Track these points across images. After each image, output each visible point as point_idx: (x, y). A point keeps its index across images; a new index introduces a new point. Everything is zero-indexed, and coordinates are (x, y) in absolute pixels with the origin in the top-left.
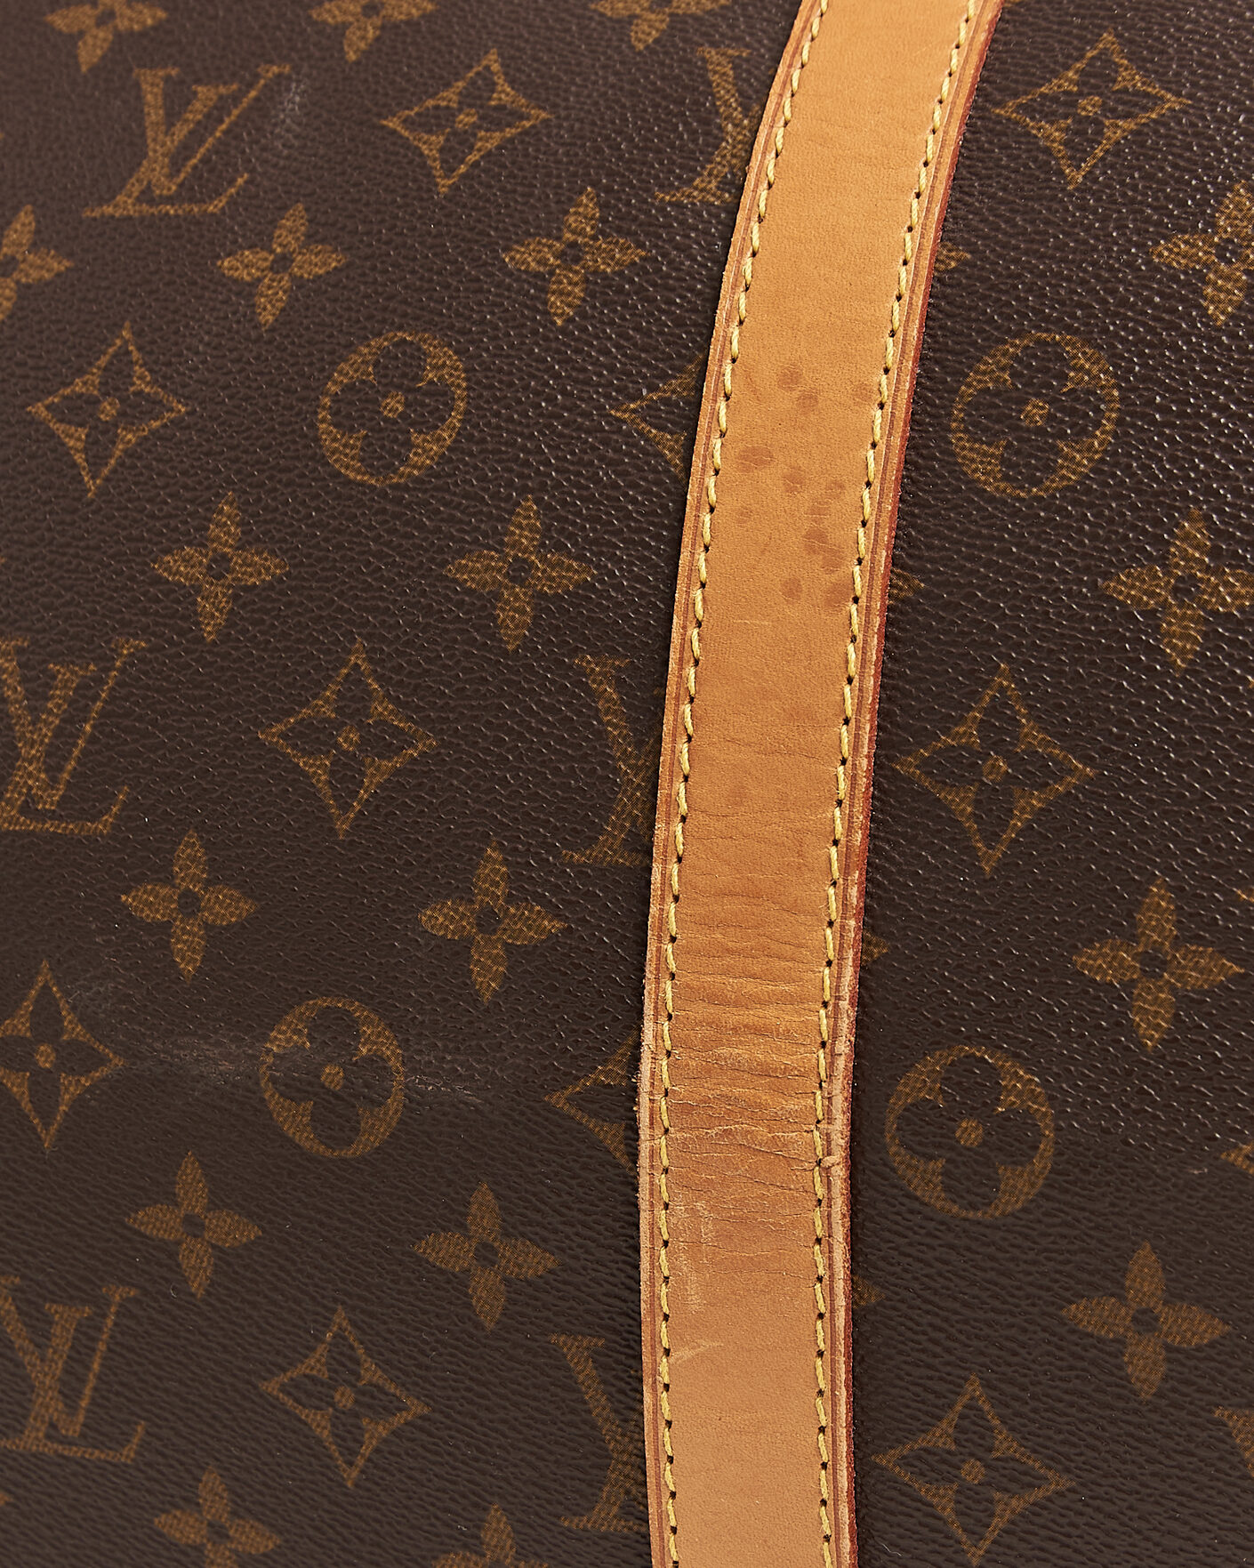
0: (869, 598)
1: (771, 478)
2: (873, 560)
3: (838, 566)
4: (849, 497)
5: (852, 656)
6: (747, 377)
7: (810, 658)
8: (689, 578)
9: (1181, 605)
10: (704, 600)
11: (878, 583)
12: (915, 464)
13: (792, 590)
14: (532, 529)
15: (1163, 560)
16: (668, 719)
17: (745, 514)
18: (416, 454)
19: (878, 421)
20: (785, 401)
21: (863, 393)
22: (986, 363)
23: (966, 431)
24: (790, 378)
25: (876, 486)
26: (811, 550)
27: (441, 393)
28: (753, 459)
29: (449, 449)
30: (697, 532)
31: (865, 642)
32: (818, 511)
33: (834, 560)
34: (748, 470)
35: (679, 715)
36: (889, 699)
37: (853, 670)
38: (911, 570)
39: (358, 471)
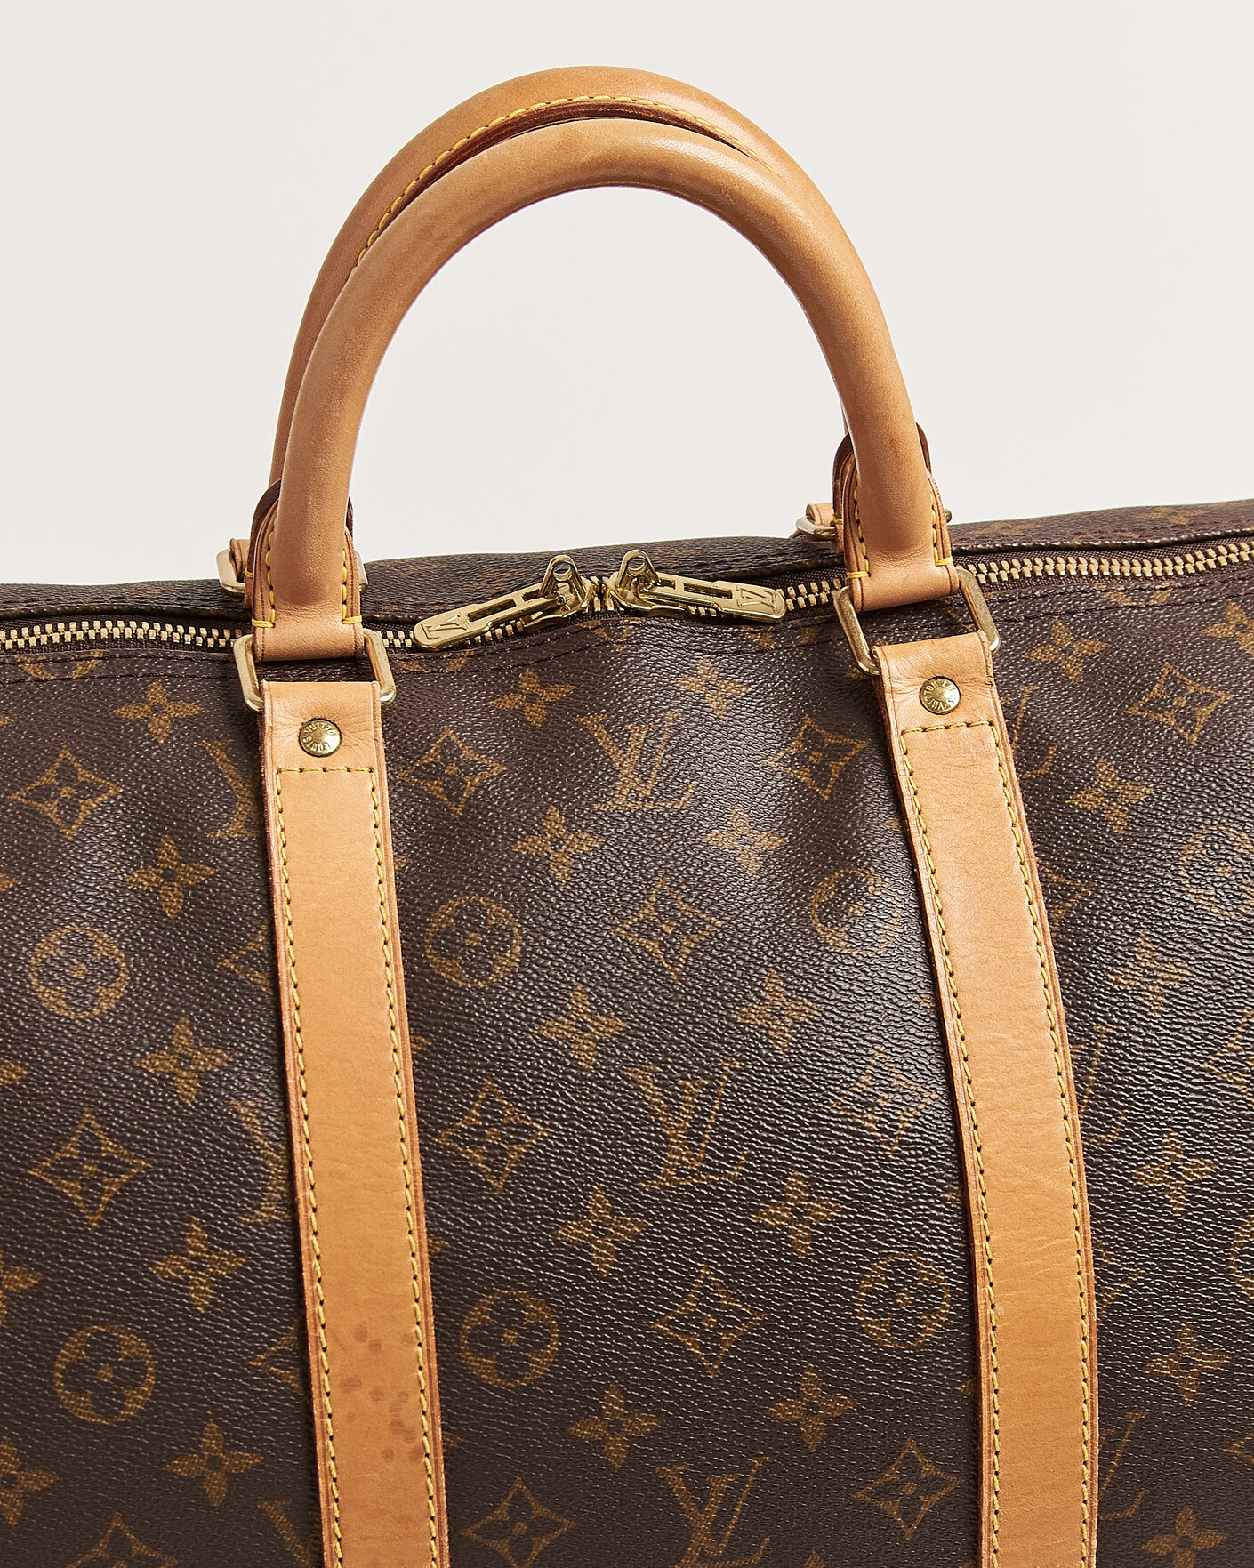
0: (436, 1455)
1: (362, 1395)
2: (434, 1434)
3: (413, 1439)
4: (413, 1400)
5: (431, 1486)
6: (333, 1336)
7: (405, 1490)
8: (324, 1456)
9: (613, 1435)
10: (336, 1467)
11: (440, 1446)
12: (445, 1373)
13: (388, 1455)
14: (216, 1438)
15: (600, 1413)
16: (325, 1533)
17: (351, 1417)
18: (129, 1403)
19: (421, 1355)
20: (361, 1349)
21: (408, 1339)
22: (474, 1311)
23: (470, 1351)
24: (361, 1334)
25: (427, 1391)
26: (395, 1432)
27: (137, 1365)
28: (350, 1384)
29: (151, 1397)
30: (324, 1431)
31: (437, 1477)
32: (395, 1410)
33: (410, 1436)
34: (347, 1391)
35: (331, 1530)
36: (452, 1500)
37: (432, 1493)
38: (454, 1432)
39: (92, 1417)
